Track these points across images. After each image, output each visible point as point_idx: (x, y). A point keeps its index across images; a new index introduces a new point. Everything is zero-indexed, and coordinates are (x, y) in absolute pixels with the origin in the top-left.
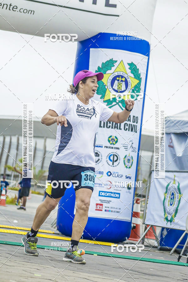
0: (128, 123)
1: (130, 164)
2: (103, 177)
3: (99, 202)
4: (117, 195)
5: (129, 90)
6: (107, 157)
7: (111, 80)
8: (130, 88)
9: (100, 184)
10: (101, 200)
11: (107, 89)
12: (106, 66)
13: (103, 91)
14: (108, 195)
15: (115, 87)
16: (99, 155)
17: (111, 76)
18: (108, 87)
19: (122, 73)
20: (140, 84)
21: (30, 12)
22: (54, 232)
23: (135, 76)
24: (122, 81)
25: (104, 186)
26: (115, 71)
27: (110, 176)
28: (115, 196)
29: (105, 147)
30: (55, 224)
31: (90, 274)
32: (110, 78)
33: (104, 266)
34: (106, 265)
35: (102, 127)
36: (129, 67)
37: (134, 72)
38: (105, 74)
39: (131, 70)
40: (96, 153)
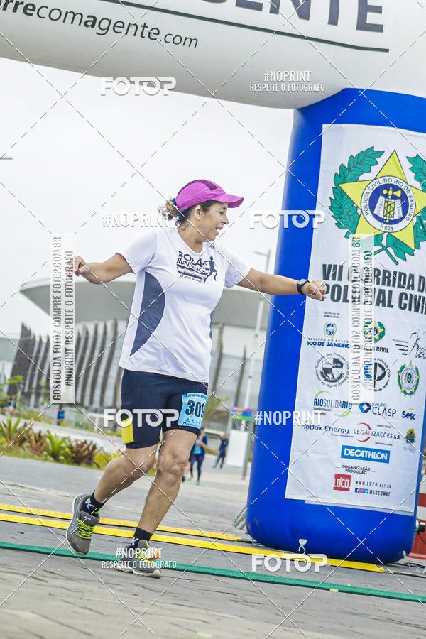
0: (409, 292)
1: (412, 386)
3: (342, 471)
4: (383, 456)
5: (411, 218)
7: (370, 195)
8: (413, 214)
9: (343, 431)
10: (346, 467)
11: (362, 216)
12: (358, 163)
13: (352, 220)
14: (362, 454)
15: (379, 210)
16: (342, 364)
17: (370, 186)
18: (362, 211)
19: (394, 179)
21: (188, 41)
22: (240, 538)
23: (423, 186)
24: (394, 197)
25: (353, 435)
26: (379, 176)
27: (366, 411)
28: (379, 458)
30: (242, 520)
31: (323, 633)
32: (367, 190)
33: (354, 617)
34: (357, 614)
35: (348, 301)
36: (411, 166)
37: (422, 177)
38: (357, 181)
39: (416, 173)
40: (336, 361)
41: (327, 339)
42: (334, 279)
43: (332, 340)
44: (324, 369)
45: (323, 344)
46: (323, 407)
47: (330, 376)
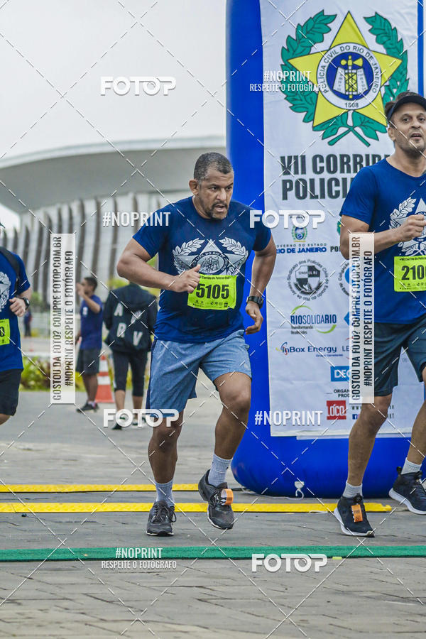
2: (336, 329)
3: (335, 397)
5: (378, 89)
6: (341, 276)
7: (326, 68)
8: (379, 84)
9: (330, 350)
10: (339, 391)
11: (320, 95)
13: (309, 100)
15: (340, 85)
16: (319, 272)
19: (352, 46)
20: (406, 69)
23: (387, 49)
24: (355, 67)
25: (341, 352)
26: (334, 44)
29: (332, 248)
32: (323, 63)
35: (317, 197)
36: (371, 27)
37: (385, 39)
38: (309, 54)
39: (377, 35)
40: (311, 269)
41: (297, 244)
42: (296, 172)
43: (304, 245)
44: (298, 280)
45: (293, 251)
46: (302, 325)
47: (306, 287)
